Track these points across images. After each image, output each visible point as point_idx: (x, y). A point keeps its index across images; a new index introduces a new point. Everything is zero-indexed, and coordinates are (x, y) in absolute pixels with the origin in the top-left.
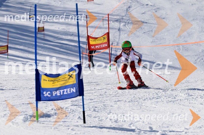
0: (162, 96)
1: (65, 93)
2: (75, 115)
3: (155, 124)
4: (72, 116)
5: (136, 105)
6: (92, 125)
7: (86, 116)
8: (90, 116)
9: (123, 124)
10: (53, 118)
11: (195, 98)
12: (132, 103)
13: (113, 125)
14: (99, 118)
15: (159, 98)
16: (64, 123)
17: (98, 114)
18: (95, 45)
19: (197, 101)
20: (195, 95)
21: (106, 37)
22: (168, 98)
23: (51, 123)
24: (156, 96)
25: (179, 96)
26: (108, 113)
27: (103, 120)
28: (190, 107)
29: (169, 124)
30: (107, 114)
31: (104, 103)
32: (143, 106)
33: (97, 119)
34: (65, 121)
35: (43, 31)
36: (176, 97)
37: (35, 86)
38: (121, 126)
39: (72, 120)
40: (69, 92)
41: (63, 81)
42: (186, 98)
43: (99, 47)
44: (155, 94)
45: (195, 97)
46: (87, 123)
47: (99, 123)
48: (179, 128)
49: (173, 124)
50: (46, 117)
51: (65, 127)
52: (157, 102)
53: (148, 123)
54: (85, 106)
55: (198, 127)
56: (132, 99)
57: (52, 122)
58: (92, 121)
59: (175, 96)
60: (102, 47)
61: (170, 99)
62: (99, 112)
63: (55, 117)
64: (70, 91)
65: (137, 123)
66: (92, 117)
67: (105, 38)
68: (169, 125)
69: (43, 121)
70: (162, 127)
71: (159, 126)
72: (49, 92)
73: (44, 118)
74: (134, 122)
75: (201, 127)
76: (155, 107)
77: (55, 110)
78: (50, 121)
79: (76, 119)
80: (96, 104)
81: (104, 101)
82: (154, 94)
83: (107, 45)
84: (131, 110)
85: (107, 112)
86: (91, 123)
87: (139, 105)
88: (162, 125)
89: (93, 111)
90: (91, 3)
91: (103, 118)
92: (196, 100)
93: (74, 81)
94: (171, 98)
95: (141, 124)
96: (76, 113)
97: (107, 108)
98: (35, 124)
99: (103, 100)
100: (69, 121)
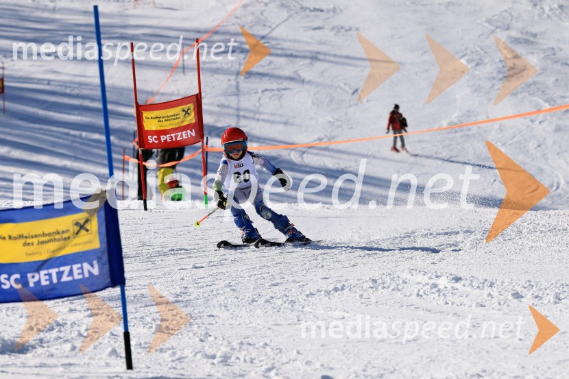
1: (65, 278)
2: (101, 343)
3: (344, 367)
4: (92, 346)
5: (285, 310)
6: (152, 373)
7: (133, 348)
8: (146, 346)
9: (245, 371)
10: (33, 356)
13: (216, 374)
14: (174, 354)
16: (67, 371)
17: (172, 342)
18: (159, 133)
19: (466, 297)
21: (192, 108)
23: (26, 369)
26: (202, 338)
27: (187, 359)
28: (448, 314)
29: (385, 367)
30: (197, 339)
32: (307, 316)
33: (166, 355)
34: (70, 365)
35: (1, 90)
38: (240, 376)
39: (91, 361)
40: (79, 274)
41: (59, 240)
43: (172, 138)
46: (138, 367)
47: (175, 368)
49: (397, 368)
50: (12, 351)
53: (323, 365)
54: (130, 317)
55: (472, 376)
57: (31, 367)
58: (151, 360)
60: (179, 138)
62: (172, 335)
63: (40, 350)
64: (80, 271)
65: (288, 365)
66: (153, 351)
68: (385, 370)
69: (3, 366)
70: (364, 376)
71: (356, 373)
72: (17, 276)
73: (7, 356)
74: (278, 362)
75: (481, 374)
76: (343, 318)
78: (23, 363)
79: (104, 356)
83: (194, 134)
84: (270, 327)
85: (199, 335)
86: (149, 368)
88: (364, 370)
89: (154, 333)
90: (147, 6)
91: (186, 352)
92: (465, 295)
93: (90, 242)
94: (390, 289)
95: (299, 370)
96: (104, 339)
97: (199, 321)
100: (82, 363)
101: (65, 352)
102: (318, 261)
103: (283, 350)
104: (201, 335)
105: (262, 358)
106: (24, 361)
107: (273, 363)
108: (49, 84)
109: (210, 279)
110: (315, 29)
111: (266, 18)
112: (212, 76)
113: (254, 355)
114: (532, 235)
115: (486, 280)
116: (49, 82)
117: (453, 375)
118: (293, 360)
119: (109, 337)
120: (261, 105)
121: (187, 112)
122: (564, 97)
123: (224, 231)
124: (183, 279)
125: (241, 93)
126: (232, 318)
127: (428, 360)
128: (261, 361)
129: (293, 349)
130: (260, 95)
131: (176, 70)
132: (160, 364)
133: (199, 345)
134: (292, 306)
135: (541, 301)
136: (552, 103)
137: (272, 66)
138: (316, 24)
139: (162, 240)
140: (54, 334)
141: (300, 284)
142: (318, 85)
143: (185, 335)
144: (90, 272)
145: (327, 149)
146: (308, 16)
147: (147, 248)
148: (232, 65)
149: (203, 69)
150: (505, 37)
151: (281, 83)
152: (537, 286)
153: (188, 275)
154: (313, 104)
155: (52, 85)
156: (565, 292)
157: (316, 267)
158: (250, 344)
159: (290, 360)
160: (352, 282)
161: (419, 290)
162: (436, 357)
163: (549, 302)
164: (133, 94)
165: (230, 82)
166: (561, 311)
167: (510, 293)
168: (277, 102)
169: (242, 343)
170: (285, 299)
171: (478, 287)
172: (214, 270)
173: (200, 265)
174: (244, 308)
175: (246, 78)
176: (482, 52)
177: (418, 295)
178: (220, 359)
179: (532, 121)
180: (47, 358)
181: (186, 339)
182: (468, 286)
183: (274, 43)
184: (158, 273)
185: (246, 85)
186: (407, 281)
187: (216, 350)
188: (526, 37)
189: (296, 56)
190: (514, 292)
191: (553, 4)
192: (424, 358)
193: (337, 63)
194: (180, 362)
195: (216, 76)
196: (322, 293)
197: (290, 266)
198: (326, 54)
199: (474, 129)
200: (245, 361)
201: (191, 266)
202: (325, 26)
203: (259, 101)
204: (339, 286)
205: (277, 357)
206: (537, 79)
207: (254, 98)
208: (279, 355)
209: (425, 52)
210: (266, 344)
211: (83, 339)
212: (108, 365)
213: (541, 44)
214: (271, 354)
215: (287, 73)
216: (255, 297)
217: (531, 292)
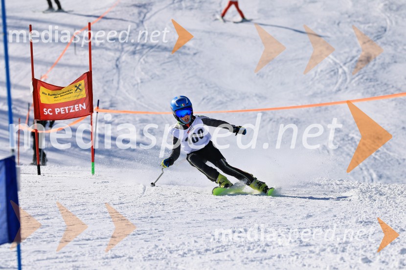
0: (229, 244)
5: (161, 267)
11: (317, 252)
12: (151, 262)
15: (223, 250)
18: (53, 107)
19: (322, 260)
20: (318, 245)
21: (83, 84)
22: (246, 251)
24: (214, 245)
25: (276, 246)
31: (74, 264)
36: (266, 248)
42: (294, 250)
43: (65, 111)
44: (211, 240)
45: (317, 250)
52: (218, 261)
56: (150, 254)
59: (264, 244)
60: (71, 111)
61: (251, 254)
67: (80, 87)
80: (53, 266)
81: (77, 256)
82: (210, 238)
83: (84, 107)
87: (169, 268)
92: (321, 257)
94: (254, 251)
99: (73, 255)
135: (387, 266)
139: (54, 201)
163: (394, 267)
167: (360, 258)
171: (332, 252)
190: (364, 257)
196: (194, 252)
217: (379, 257)
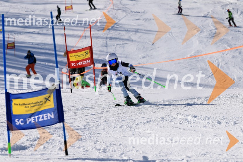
1: (41, 120)
2: (55, 145)
3: (151, 152)
4: (52, 147)
6: (76, 156)
8: (73, 146)
9: (112, 155)
10: (29, 151)
13: (101, 156)
14: (84, 149)
16: (42, 156)
17: (83, 144)
18: (76, 62)
19: (199, 123)
21: (89, 51)
23: (26, 156)
26: (95, 142)
27: (89, 151)
28: (192, 131)
29: (167, 152)
30: (93, 143)
32: (136, 133)
33: (81, 149)
34: (43, 154)
35: (13, 47)
37: (5, 113)
38: (110, 157)
39: (52, 152)
40: (46, 118)
41: (39, 105)
43: (81, 64)
46: (70, 154)
47: (85, 154)
48: (179, 156)
49: (172, 152)
50: (20, 149)
51: (44, 160)
53: (143, 152)
54: (66, 135)
55: (202, 155)
57: (28, 155)
58: (75, 152)
60: (84, 64)
62: (83, 141)
63: (31, 149)
64: (46, 117)
65: (129, 152)
66: (76, 148)
68: (168, 153)
69: (17, 155)
70: (159, 156)
71: (156, 155)
72: (22, 120)
73: (18, 151)
74: (125, 151)
75: (206, 154)
76: (151, 133)
77: (31, 141)
78: (25, 154)
79: (56, 150)
83: (90, 62)
84: (122, 137)
86: (74, 154)
88: (159, 154)
89: (76, 141)
90: (70, 12)
91: (89, 148)
93: (50, 105)
94: (169, 121)
95: (134, 154)
96: (56, 143)
97: (94, 136)
98: (8, 158)
100: (48, 153)
101: (41, 149)
102: (140, 111)
103: (127, 146)
104: (95, 141)
105: (119, 150)
106: (25, 153)
107: (123, 152)
108: (32, 44)
109: (98, 119)
110: (137, 20)
111: (117, 16)
112: (97, 39)
113: (116, 148)
114: (224, 99)
115: (207, 117)
116: (32, 43)
117: (195, 155)
118: (131, 150)
119: (58, 143)
120: (116, 50)
121: (87, 53)
122: (235, 44)
123: (103, 100)
124: (87, 119)
125: (108, 46)
126: (107, 134)
127: (184, 149)
128: (118, 151)
129: (131, 146)
130: (115, 46)
131: (82, 37)
132: (79, 153)
133: (94, 145)
134: (130, 129)
135: (229, 125)
136: (231, 47)
137: (120, 35)
138: (137, 18)
139: (78, 104)
140: (36, 142)
141: (133, 120)
142: (138, 42)
143: (88, 141)
144: (50, 117)
145: (142, 67)
146: (134, 15)
147: (72, 107)
148: (104, 35)
149: (93, 37)
150: (212, 21)
151: (124, 41)
152: (227, 119)
153: (89, 118)
154: (137, 49)
155: (33, 45)
156: (238, 120)
157: (139, 113)
158: (114, 144)
159: (130, 150)
160: (154, 119)
161: (180, 121)
162: (188, 147)
163: (232, 125)
164: (66, 47)
165: (104, 42)
166: (236, 128)
167: (216, 122)
168: (122, 49)
169: (111, 144)
170: (127, 126)
171: (204, 120)
172: (99, 116)
173: (94, 114)
174: (111, 130)
175: (110, 40)
176: (203, 27)
177: (180, 123)
178: (102, 151)
179: (223, 54)
180: (34, 152)
181: (89, 143)
182: (200, 119)
183: (120, 26)
184: (77, 117)
185: (110, 43)
186: (175, 118)
187: (100, 147)
188: (220, 21)
189: (129, 31)
191: (230, 8)
192: (183, 148)
193: (146, 33)
194: (87, 152)
195: (98, 39)
196: (142, 123)
197: (129, 113)
198: (141, 30)
199: (200, 58)
200: (112, 151)
201: (90, 114)
202: (141, 19)
203: (115, 49)
204: (149, 120)
205: (125, 149)
206: (225, 37)
207: (114, 47)
208: (126, 148)
209: (180, 28)
210: (120, 144)
211: (48, 144)
212: (58, 154)
213: (226, 23)
214: (122, 148)
215: (126, 37)
216: (115, 126)
217: (225, 121)
